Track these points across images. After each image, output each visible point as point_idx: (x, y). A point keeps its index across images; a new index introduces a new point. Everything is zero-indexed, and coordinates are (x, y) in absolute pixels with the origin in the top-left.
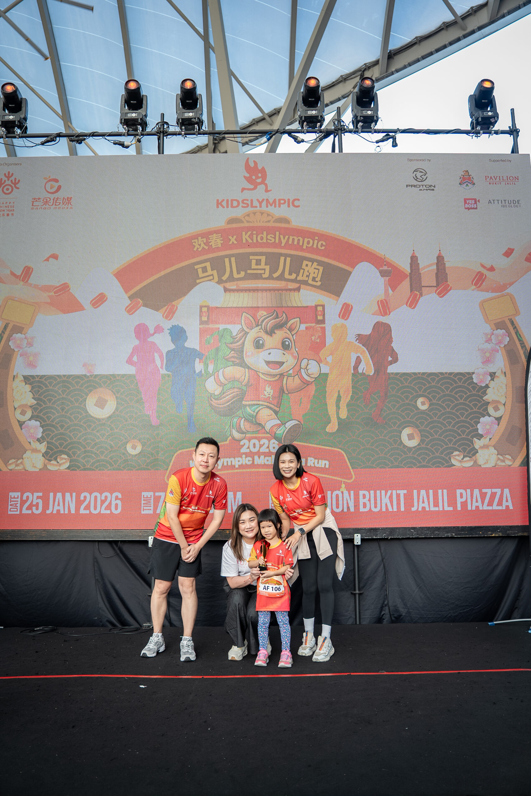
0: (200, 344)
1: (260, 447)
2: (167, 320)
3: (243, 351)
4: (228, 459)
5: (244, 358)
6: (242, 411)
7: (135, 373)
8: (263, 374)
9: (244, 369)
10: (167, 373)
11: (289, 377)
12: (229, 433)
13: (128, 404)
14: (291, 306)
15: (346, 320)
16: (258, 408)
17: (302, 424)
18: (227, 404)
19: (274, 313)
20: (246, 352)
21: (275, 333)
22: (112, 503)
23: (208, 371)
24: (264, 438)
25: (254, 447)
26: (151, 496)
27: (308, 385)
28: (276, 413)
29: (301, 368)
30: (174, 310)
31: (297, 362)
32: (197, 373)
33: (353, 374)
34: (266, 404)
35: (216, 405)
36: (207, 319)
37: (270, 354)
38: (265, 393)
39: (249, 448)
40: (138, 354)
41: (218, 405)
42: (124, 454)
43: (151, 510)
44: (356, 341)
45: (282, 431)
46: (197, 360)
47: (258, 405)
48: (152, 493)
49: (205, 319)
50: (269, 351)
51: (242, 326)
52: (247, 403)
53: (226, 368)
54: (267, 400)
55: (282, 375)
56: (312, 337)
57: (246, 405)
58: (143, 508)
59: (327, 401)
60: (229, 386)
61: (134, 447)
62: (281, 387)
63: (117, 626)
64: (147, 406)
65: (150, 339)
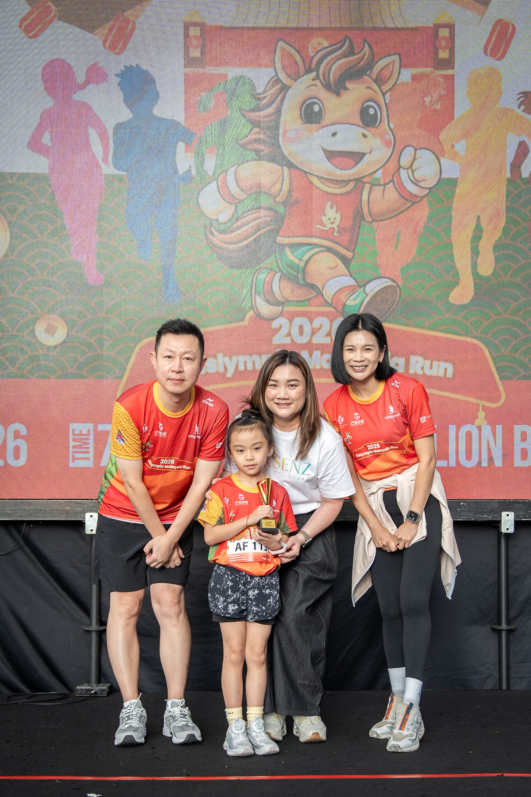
0: (186, 109)
1: (313, 333)
2: (113, 55)
3: (278, 128)
4: (247, 358)
5: (281, 143)
6: (276, 257)
7: (47, 172)
8: (319, 177)
9: (280, 168)
10: (117, 172)
11: (375, 185)
12: (249, 305)
13: (36, 237)
14: (383, 26)
15: (499, 59)
16: (310, 250)
17: (399, 287)
18: (245, 242)
19: (346, 42)
20: (285, 132)
21: (346, 89)
22: (8, 447)
23: (204, 170)
24: (319, 314)
25: (301, 333)
26: (89, 431)
27: (414, 203)
28: (346, 262)
29: (400, 167)
30: (128, 31)
31: (392, 153)
32: (181, 174)
33: (510, 181)
34: (325, 242)
35: (222, 244)
36: (202, 53)
37: (334, 134)
38: (324, 219)
39: (289, 334)
40: (52, 128)
41: (226, 243)
42: (29, 344)
43: (88, 459)
44: (519, 107)
45: (358, 301)
46: (181, 146)
47: (310, 244)
48: (90, 426)
49: (196, 53)
50: (333, 129)
51: (276, 71)
52: (286, 240)
53: (243, 165)
54: (327, 235)
55: (359, 182)
56: (425, 99)
57: (283, 246)
58: (73, 456)
59: (452, 238)
60: (249, 204)
61: (51, 331)
62: (357, 207)
63: (23, 692)
64: (76, 243)
65: (78, 96)
